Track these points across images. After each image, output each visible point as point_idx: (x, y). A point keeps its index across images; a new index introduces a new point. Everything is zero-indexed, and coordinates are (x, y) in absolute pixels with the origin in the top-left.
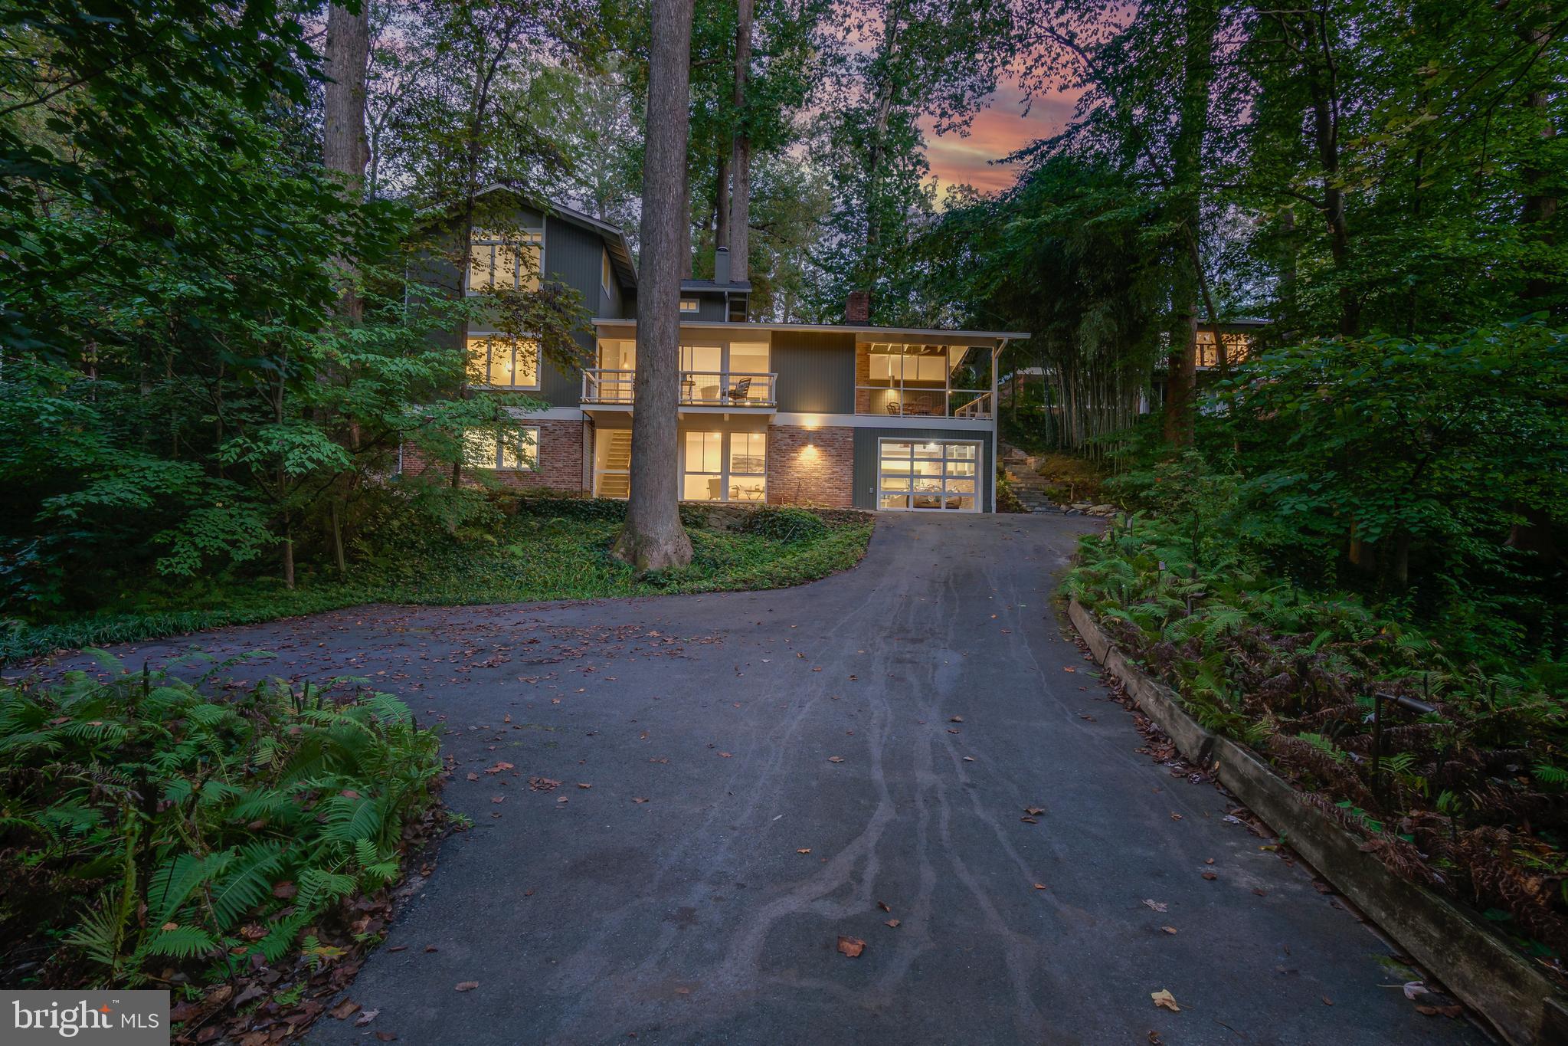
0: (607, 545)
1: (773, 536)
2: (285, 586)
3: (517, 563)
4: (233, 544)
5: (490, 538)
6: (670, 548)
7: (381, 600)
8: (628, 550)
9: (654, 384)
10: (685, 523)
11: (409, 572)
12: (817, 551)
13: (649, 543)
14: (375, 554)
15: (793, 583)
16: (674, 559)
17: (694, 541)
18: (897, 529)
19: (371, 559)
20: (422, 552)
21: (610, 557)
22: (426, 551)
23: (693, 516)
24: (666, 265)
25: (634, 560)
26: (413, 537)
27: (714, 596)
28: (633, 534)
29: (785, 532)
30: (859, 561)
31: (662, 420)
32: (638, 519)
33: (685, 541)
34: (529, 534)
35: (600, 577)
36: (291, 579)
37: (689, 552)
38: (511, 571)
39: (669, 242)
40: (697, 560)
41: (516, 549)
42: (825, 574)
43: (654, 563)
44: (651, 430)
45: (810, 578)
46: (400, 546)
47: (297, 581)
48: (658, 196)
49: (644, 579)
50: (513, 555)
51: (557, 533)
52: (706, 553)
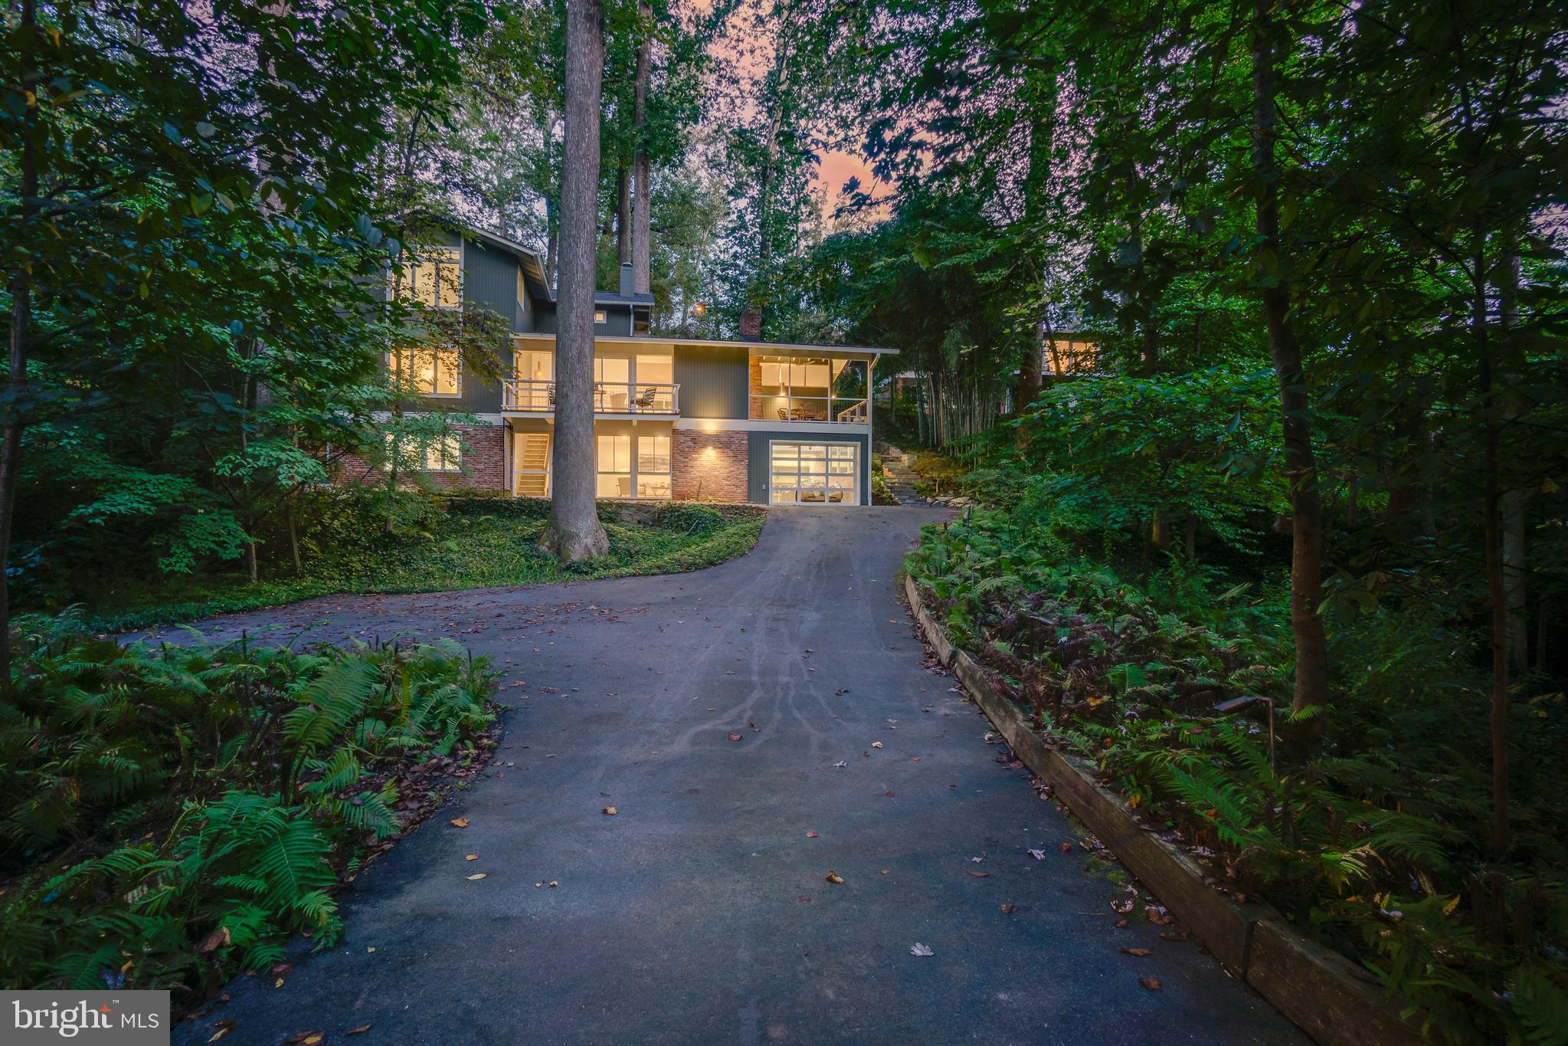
0: (532, 539)
1: (679, 529)
2: (250, 580)
3: (454, 557)
4: (221, 544)
5: (428, 535)
6: (589, 541)
7: (342, 591)
8: (552, 543)
9: (573, 398)
10: (601, 519)
11: (359, 567)
12: (717, 541)
13: (571, 537)
14: (323, 552)
15: (698, 568)
16: (593, 551)
17: (610, 535)
18: (785, 522)
19: (320, 555)
20: (366, 548)
21: (537, 550)
22: (369, 548)
23: (609, 512)
24: (581, 292)
25: (558, 552)
26: (354, 535)
27: (634, 579)
28: (557, 529)
29: (690, 525)
30: (751, 549)
31: (581, 429)
32: (560, 516)
33: (603, 535)
34: (461, 531)
35: (530, 567)
36: (255, 575)
37: (606, 544)
38: (449, 564)
39: (584, 272)
40: (613, 551)
41: (452, 544)
42: (724, 560)
43: (576, 555)
44: (571, 438)
45: (712, 564)
46: (344, 543)
47: (261, 576)
48: (574, 232)
49: (568, 568)
50: (449, 550)
51: (484, 531)
52: (621, 545)
